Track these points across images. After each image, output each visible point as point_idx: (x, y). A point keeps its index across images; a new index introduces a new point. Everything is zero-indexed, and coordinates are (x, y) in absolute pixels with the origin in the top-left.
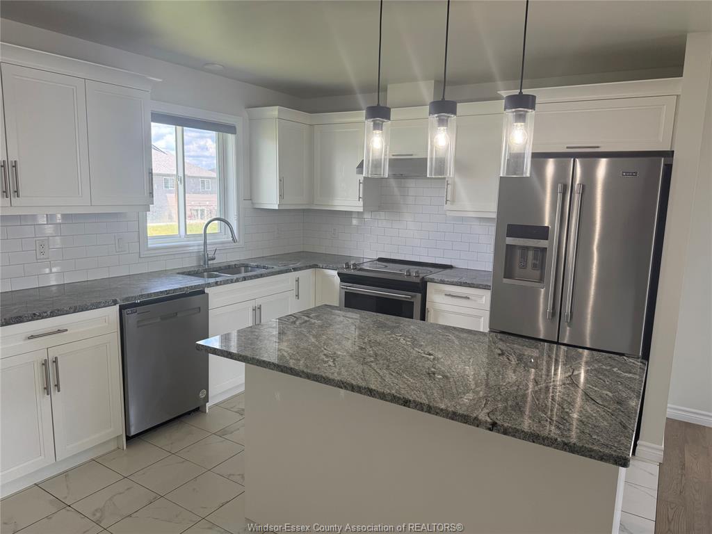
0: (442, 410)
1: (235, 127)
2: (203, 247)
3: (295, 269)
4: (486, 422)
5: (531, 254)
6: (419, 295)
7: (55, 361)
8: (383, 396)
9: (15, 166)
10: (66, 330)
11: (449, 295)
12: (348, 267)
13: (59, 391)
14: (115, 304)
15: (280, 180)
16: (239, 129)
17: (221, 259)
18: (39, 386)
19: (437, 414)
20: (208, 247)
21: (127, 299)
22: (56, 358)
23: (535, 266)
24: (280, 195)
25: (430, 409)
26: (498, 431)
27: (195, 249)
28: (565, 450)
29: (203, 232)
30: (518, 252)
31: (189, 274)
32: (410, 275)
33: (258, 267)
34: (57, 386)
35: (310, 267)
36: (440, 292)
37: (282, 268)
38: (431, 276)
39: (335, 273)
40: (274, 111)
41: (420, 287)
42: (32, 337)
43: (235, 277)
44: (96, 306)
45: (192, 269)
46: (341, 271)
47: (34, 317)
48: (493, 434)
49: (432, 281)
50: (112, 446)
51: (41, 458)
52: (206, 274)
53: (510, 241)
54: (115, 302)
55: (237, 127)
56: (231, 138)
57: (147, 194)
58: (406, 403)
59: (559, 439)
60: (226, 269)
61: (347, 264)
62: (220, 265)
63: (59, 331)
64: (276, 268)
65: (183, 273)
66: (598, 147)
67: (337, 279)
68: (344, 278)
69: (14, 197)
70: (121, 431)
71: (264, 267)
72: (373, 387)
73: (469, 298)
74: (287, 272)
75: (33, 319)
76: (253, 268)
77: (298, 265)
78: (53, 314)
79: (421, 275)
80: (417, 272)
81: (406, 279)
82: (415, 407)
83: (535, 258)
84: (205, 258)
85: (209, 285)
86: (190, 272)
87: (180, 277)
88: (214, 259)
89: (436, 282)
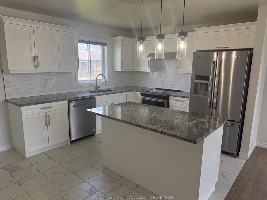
0: (149, 128)
1: (107, 44)
2: (96, 84)
3: (126, 91)
4: (160, 131)
5: (204, 86)
6: (167, 101)
7: (49, 116)
8: (134, 125)
9: (37, 58)
10: (52, 107)
11: (177, 101)
12: (143, 91)
13: (50, 125)
14: (66, 100)
15: (122, 61)
16: (108, 45)
17: (102, 88)
18: (44, 123)
19: (147, 129)
20: (98, 84)
21: (70, 99)
22: (49, 115)
23: (205, 90)
24: (122, 67)
25: (145, 128)
26: (163, 134)
27: (94, 84)
28: (180, 139)
29: (96, 79)
30: (199, 85)
31: (91, 92)
32: (164, 94)
33: (114, 91)
34: (49, 123)
35: (131, 91)
36: (173, 99)
37: (122, 91)
38: (171, 94)
39: (139, 93)
40: (119, 38)
41: (167, 98)
42: (42, 109)
43: (105, 93)
44: (61, 100)
45: (93, 91)
46: (141, 92)
47: (43, 103)
48: (162, 134)
49: (171, 95)
50: (66, 144)
51: (44, 144)
52: (97, 92)
53: (196, 81)
54: (66, 99)
55: (108, 44)
56: (106, 47)
57: (77, 66)
58: (140, 126)
59: (178, 136)
60: (103, 91)
61: (143, 90)
62: (101, 90)
63: (50, 107)
64: (119, 91)
65: (89, 92)
66: (228, 47)
67: (140, 95)
68: (142, 94)
69: (37, 67)
70: (68, 139)
71: (116, 91)
72: (131, 122)
73: (183, 101)
74: (123, 92)
75: (42, 103)
76: (112, 91)
77: (127, 90)
78: (48, 102)
79: (167, 94)
80: (166, 92)
81: (162, 95)
82: (142, 128)
83: (205, 87)
84: (97, 87)
85: (96, 95)
86: (92, 92)
87: (88, 93)
88: (99, 88)
89: (172, 96)
